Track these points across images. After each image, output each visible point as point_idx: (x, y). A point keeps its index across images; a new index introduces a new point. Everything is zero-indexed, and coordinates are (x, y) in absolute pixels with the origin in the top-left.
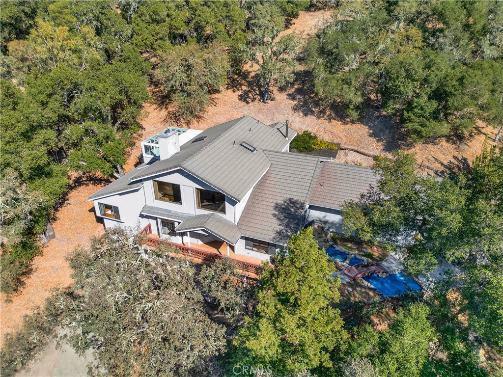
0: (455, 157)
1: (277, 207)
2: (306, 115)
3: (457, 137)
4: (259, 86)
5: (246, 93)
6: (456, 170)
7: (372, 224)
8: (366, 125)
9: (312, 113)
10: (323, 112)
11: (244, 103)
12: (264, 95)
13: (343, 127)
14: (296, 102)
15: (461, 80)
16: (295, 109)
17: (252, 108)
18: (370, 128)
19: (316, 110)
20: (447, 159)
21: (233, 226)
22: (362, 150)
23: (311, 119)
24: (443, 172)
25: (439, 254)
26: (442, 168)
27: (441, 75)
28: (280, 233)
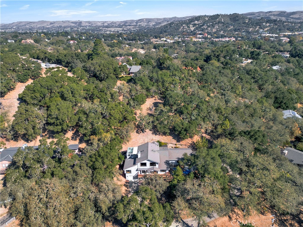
0: (192, 142)
1: (165, 162)
2: (156, 135)
3: (191, 137)
4: (140, 128)
5: (137, 130)
6: (192, 145)
7: (184, 163)
8: (171, 136)
9: (157, 134)
10: (160, 134)
11: (138, 134)
12: (143, 131)
13: (166, 137)
14: (152, 132)
15: (189, 127)
16: (153, 134)
17: (141, 135)
18: (172, 136)
19: (158, 133)
20: (190, 142)
21: (158, 168)
22: (172, 143)
23: (157, 136)
24: (190, 146)
25: (192, 165)
26: (190, 145)
27: (185, 126)
28: (167, 167)
